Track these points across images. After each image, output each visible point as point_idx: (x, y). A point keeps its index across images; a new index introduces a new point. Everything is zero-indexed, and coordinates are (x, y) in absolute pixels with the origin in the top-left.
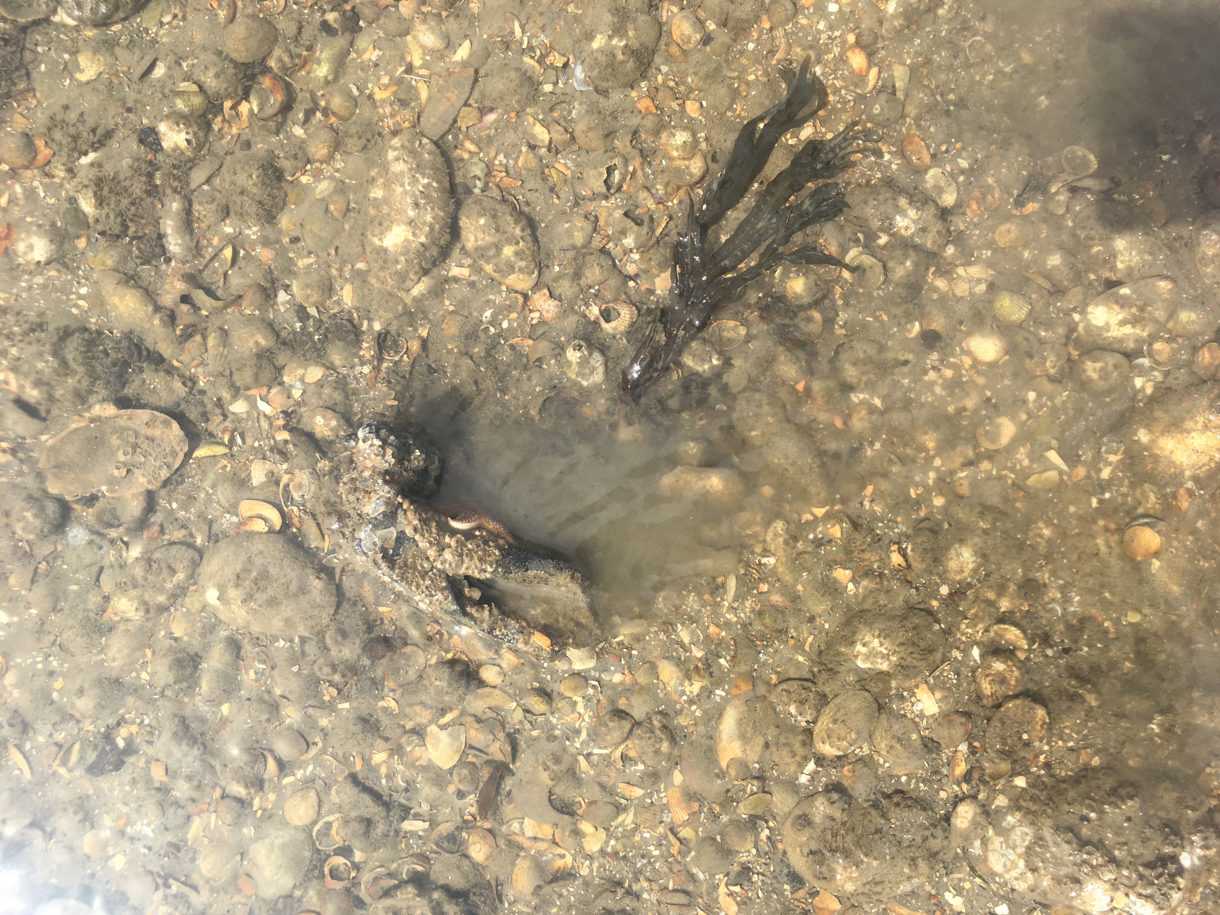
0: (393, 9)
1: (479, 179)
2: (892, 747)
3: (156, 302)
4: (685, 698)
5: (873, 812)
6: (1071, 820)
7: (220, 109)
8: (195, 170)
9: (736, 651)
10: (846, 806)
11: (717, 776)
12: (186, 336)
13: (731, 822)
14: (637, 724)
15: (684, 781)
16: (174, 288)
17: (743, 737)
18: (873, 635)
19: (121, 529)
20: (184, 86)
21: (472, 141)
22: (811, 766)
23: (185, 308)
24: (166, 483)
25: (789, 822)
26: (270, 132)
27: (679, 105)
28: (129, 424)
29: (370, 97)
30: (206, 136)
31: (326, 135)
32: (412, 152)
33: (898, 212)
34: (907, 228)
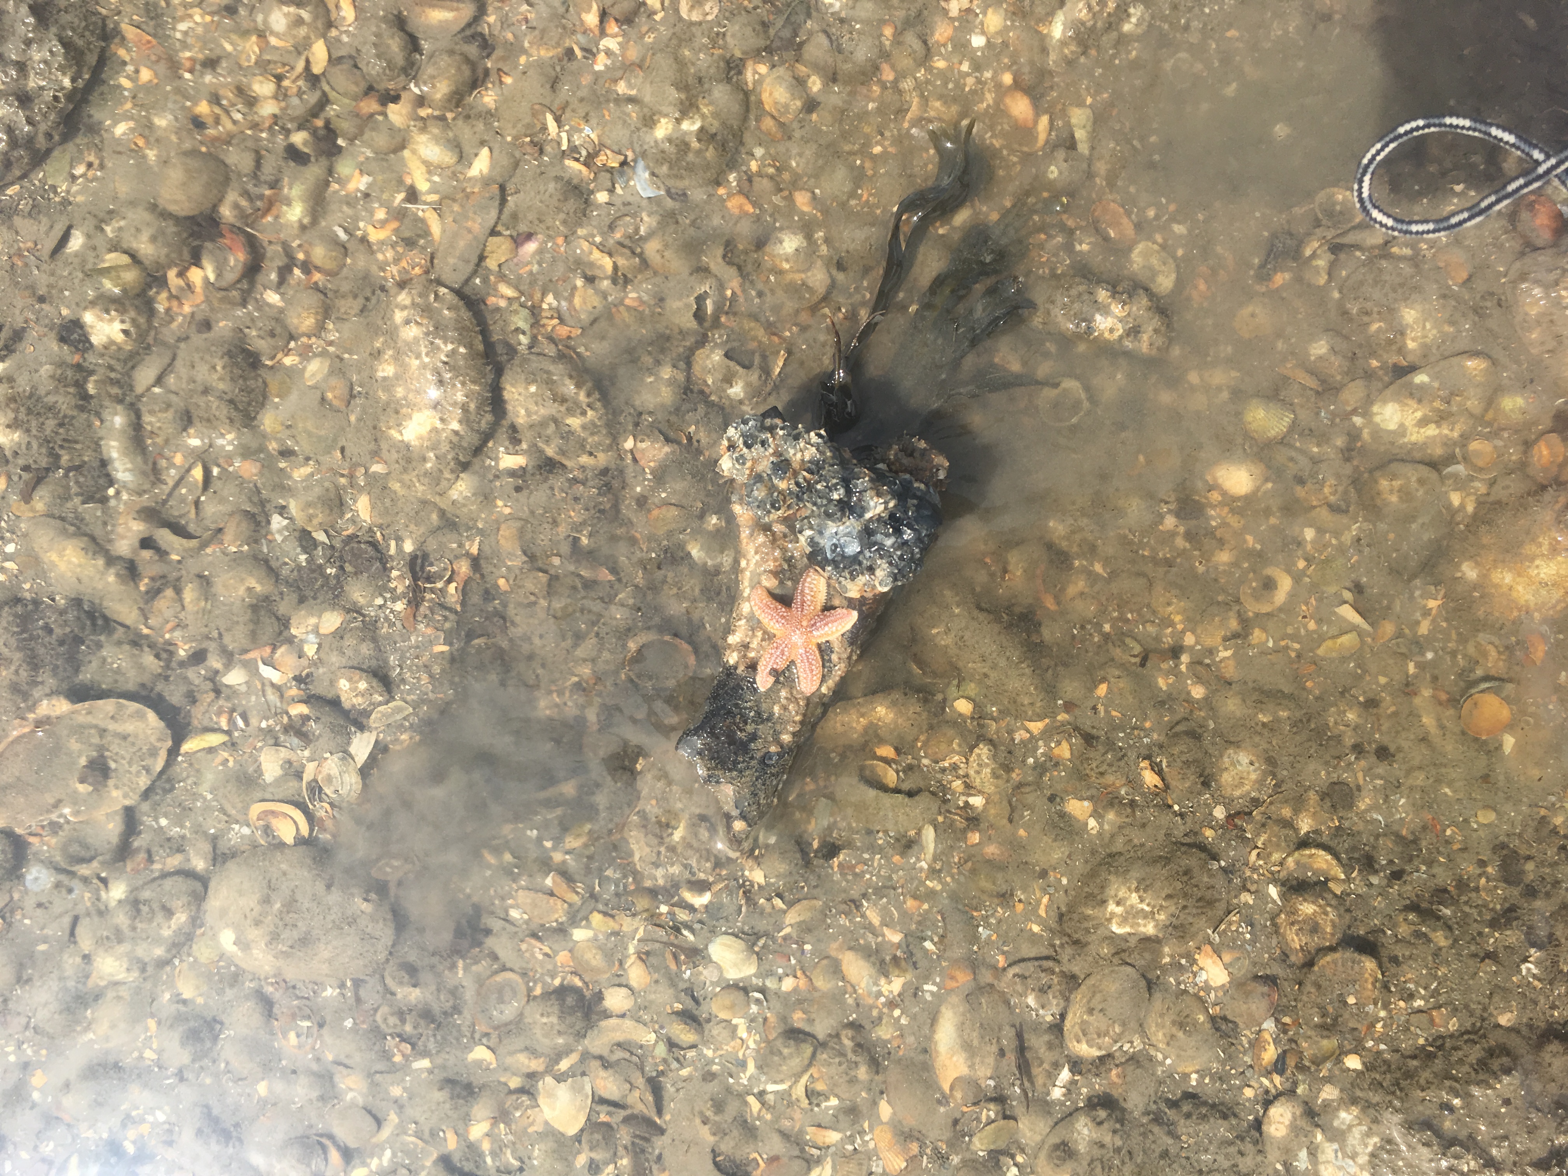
0: (380, 118)
1: (524, 333)
2: (1173, 1036)
3: (107, 552)
4: (883, 999)
5: (1156, 1129)
6: (1428, 1112)
7: (162, 282)
8: (139, 368)
9: (945, 928)
10: (1118, 1126)
11: (939, 1102)
12: (154, 593)
13: (965, 1162)
14: (823, 1045)
15: (894, 1113)
16: (129, 530)
17: (968, 1048)
18: (1129, 889)
19: (95, 864)
20: (112, 259)
21: (509, 283)
22: (1065, 1075)
23: (147, 554)
24: (147, 794)
25: (1043, 1155)
26: (233, 304)
27: (784, 198)
28: (90, 719)
29: (364, 240)
30: (149, 321)
31: (312, 300)
32: (426, 310)
33: (1098, 310)
34: (1112, 330)
